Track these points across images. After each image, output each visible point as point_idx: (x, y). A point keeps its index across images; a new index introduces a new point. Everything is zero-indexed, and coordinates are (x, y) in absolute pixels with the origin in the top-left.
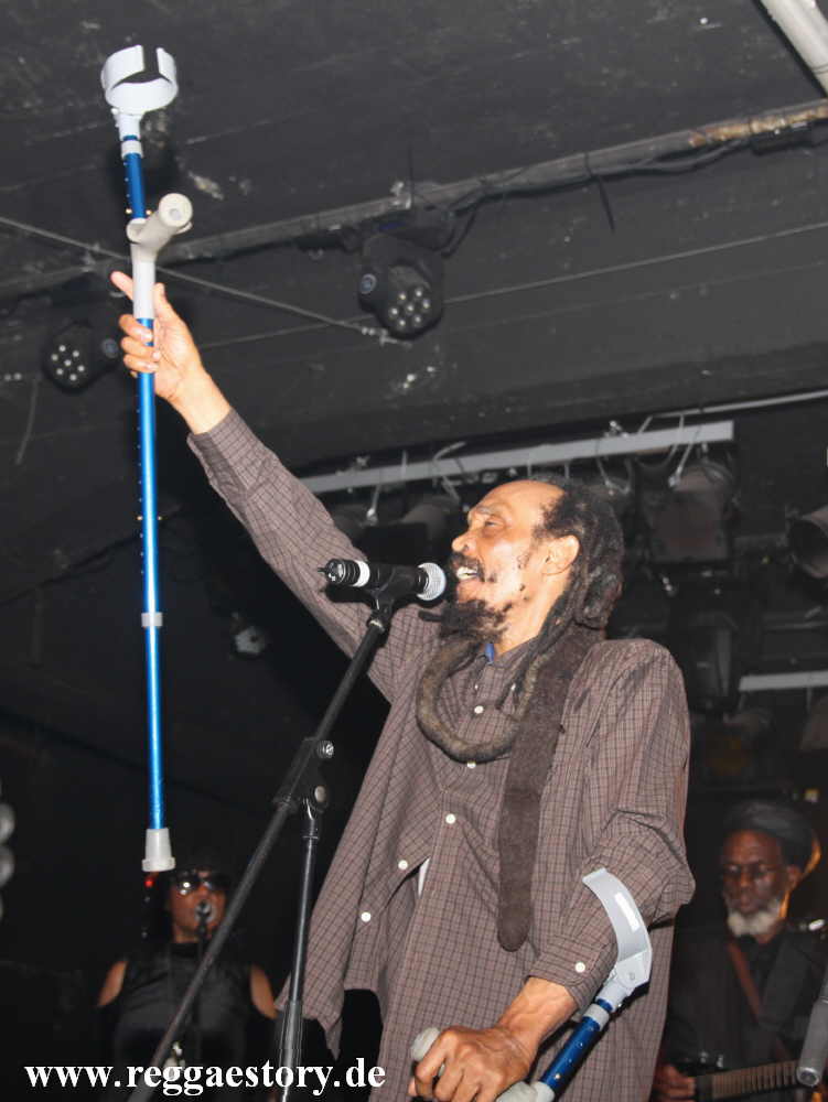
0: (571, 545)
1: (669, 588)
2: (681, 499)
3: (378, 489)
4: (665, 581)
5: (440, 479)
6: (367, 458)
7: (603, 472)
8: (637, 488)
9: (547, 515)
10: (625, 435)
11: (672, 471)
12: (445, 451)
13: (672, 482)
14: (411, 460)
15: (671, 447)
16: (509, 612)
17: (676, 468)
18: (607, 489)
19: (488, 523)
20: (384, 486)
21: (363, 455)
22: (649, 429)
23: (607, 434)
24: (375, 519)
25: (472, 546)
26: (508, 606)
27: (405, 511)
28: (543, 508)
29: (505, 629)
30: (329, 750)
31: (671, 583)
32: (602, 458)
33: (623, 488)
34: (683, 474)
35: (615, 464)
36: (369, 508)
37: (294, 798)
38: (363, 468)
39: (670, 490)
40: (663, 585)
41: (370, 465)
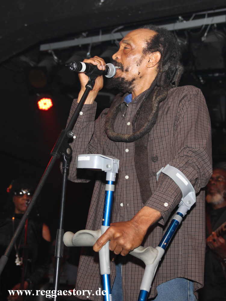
0: (158, 55)
1: (202, 81)
2: (206, 45)
3: (91, 46)
4: (201, 78)
5: (114, 41)
6: (87, 33)
8: (189, 42)
9: (148, 44)
10: (185, 22)
11: (202, 35)
12: (116, 30)
13: (203, 39)
14: (103, 34)
15: (202, 26)
16: (134, 82)
17: (204, 34)
19: (125, 48)
20: (93, 44)
21: (85, 32)
22: (193, 19)
23: (178, 22)
24: (90, 56)
25: (119, 57)
26: (134, 80)
28: (147, 41)
29: (134, 87)
30: (72, 134)
31: (203, 79)
32: (176, 31)
33: (184, 42)
34: (207, 36)
35: (180, 33)
36: (88, 52)
37: (58, 153)
38: (85, 37)
39: (202, 42)
40: (200, 80)
41: (88, 36)
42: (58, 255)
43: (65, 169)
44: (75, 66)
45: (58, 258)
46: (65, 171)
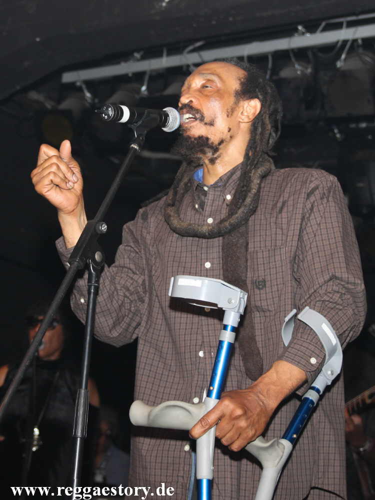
1: (338, 136)
2: (345, 75)
3: (148, 74)
4: (336, 131)
5: (188, 66)
6: (142, 53)
7: (293, 59)
8: (316, 70)
10: (308, 35)
11: (338, 57)
12: (191, 48)
13: (339, 64)
14: (169, 55)
15: (338, 42)
16: (221, 146)
17: (341, 55)
18: (297, 70)
20: (152, 71)
21: (138, 51)
22: (323, 30)
23: (296, 35)
24: (146, 93)
26: (221, 142)
27: (166, 87)
30: (104, 228)
31: (340, 132)
32: (293, 50)
33: (307, 68)
34: (345, 59)
35: (301, 54)
36: (142, 85)
37: (81, 259)
38: (138, 60)
39: (338, 70)
40: (335, 134)
41: (143, 58)
42: (79, 434)
43: (93, 287)
44: (111, 112)
45: (79, 439)
46: (92, 291)
